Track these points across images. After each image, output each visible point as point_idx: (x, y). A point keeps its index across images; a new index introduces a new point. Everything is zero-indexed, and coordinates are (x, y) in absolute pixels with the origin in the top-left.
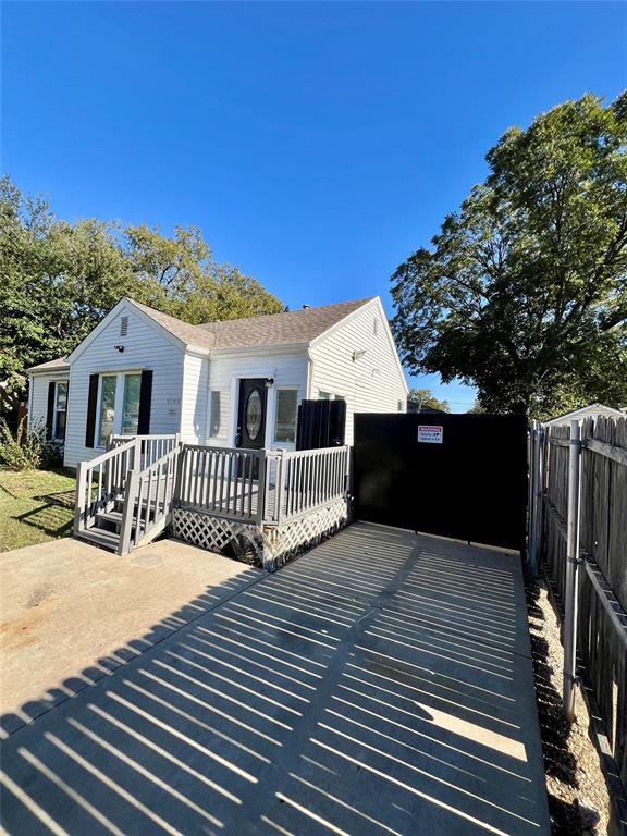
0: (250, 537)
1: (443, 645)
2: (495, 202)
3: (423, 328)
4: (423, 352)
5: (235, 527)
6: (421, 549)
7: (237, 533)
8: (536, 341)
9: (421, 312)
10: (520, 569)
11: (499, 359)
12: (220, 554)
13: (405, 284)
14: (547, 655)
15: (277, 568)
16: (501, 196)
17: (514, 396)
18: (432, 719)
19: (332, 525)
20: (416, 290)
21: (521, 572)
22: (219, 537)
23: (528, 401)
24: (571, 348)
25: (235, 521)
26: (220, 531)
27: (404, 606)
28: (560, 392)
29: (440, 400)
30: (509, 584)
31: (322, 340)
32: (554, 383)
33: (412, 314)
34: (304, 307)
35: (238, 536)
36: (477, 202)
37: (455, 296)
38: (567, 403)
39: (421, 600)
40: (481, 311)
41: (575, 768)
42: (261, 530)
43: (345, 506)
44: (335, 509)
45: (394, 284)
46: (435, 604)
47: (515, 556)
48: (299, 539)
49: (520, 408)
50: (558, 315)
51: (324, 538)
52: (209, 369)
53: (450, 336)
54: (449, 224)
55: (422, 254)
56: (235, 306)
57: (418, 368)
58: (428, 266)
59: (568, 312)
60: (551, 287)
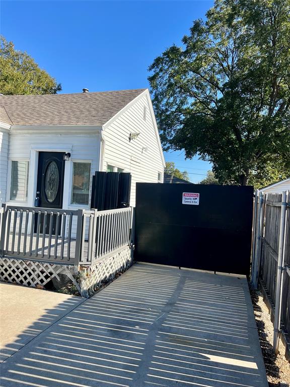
0: (69, 275)
1: (209, 327)
2: (231, 17)
3: (173, 112)
4: (172, 132)
5: (56, 269)
6: (185, 278)
7: (58, 272)
8: (255, 128)
9: (172, 99)
10: (247, 286)
11: (230, 142)
12: (43, 289)
13: (161, 74)
14: (264, 328)
15: (90, 296)
16: (235, 14)
17: (238, 170)
18: (210, 359)
19: (122, 265)
20: (170, 80)
21: (248, 288)
22: (42, 277)
23: (248, 175)
24: (277, 136)
25: (56, 264)
26: (42, 272)
27: (182, 310)
28: (269, 168)
29: (181, 171)
30: (242, 294)
31: (109, 124)
32: (265, 161)
33: (165, 100)
34: (84, 90)
35: (59, 275)
36: (218, 13)
37: (197, 88)
38: (273, 175)
39: (191, 306)
40: (217, 102)
41: (278, 371)
42: (78, 268)
43: (130, 251)
44: (123, 254)
45: (152, 73)
46: (200, 308)
47: (243, 279)
48: (102, 276)
49: (242, 178)
50: (271, 111)
51: (117, 275)
52: (9, 142)
53: (194, 120)
54: (196, 28)
55: (174, 50)
56: (13, 80)
57: (168, 145)
58: (179, 61)
59: (277, 108)
60: (267, 88)
